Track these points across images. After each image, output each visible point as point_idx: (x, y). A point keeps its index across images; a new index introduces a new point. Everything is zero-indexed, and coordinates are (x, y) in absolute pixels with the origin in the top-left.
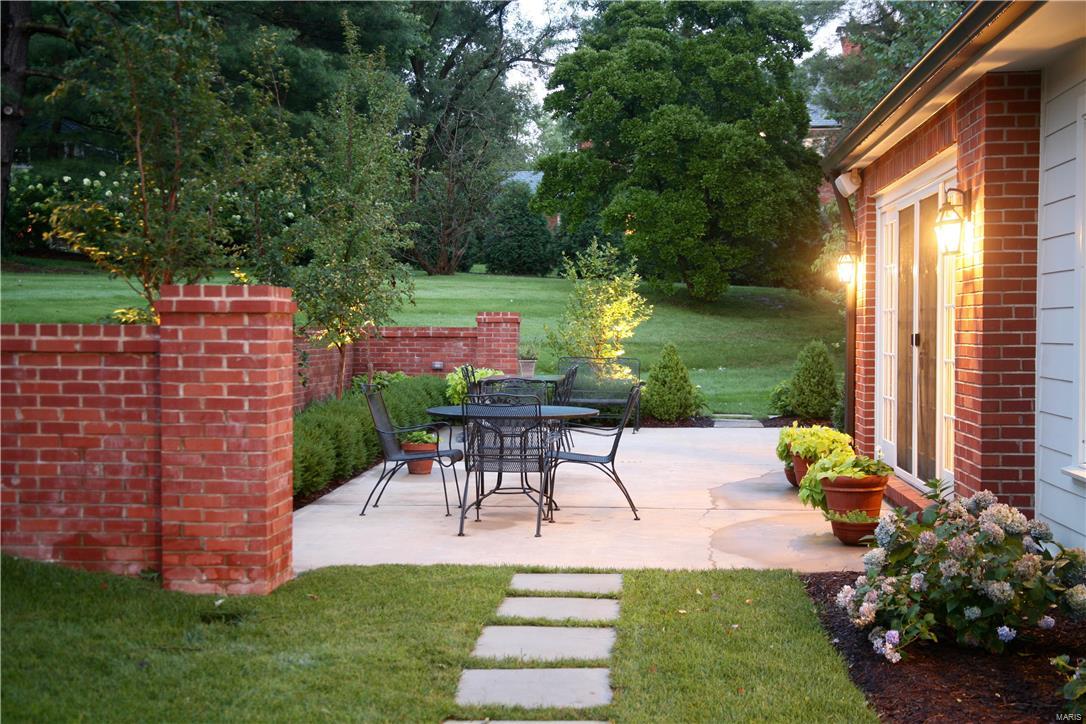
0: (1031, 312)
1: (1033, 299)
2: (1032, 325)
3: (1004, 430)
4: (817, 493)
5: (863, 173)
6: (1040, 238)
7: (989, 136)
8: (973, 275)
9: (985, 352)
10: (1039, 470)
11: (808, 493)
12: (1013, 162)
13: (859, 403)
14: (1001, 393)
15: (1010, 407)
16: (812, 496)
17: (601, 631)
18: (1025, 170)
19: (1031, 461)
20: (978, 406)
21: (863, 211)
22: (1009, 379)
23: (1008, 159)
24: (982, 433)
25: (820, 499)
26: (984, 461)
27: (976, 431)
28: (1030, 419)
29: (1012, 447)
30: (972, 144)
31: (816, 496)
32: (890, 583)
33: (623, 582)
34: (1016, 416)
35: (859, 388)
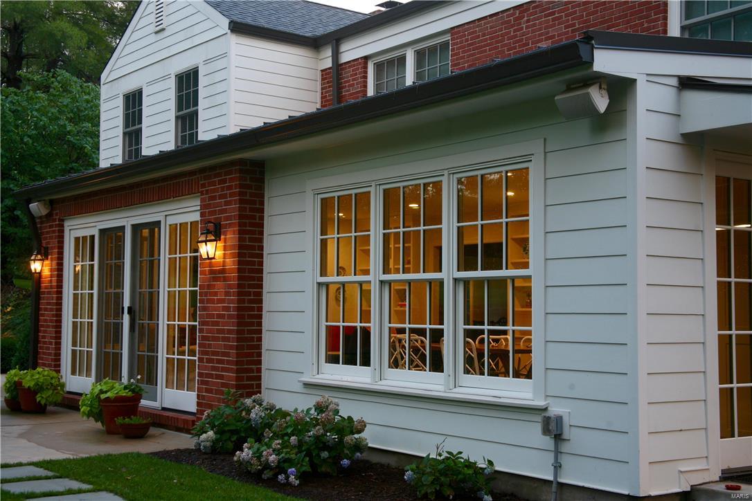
0: (260, 294)
1: (261, 286)
2: (261, 301)
3: (247, 360)
4: (94, 408)
5: (52, 202)
6: (265, 253)
7: (240, 194)
8: (223, 271)
9: (238, 317)
10: (265, 382)
11: (89, 409)
12: (252, 210)
13: (44, 353)
14: (246, 340)
15: (250, 347)
16: (91, 410)
17: (100, 493)
18: (258, 215)
19: (259, 378)
20: (231, 347)
21: (51, 227)
22: (250, 332)
23: (250, 208)
24: (237, 363)
25: (97, 411)
26: (238, 379)
27: (228, 362)
28: (260, 355)
29: (251, 370)
30: (221, 197)
31: (94, 410)
32: (279, 444)
33: (46, 469)
34: (253, 353)
35: (45, 343)
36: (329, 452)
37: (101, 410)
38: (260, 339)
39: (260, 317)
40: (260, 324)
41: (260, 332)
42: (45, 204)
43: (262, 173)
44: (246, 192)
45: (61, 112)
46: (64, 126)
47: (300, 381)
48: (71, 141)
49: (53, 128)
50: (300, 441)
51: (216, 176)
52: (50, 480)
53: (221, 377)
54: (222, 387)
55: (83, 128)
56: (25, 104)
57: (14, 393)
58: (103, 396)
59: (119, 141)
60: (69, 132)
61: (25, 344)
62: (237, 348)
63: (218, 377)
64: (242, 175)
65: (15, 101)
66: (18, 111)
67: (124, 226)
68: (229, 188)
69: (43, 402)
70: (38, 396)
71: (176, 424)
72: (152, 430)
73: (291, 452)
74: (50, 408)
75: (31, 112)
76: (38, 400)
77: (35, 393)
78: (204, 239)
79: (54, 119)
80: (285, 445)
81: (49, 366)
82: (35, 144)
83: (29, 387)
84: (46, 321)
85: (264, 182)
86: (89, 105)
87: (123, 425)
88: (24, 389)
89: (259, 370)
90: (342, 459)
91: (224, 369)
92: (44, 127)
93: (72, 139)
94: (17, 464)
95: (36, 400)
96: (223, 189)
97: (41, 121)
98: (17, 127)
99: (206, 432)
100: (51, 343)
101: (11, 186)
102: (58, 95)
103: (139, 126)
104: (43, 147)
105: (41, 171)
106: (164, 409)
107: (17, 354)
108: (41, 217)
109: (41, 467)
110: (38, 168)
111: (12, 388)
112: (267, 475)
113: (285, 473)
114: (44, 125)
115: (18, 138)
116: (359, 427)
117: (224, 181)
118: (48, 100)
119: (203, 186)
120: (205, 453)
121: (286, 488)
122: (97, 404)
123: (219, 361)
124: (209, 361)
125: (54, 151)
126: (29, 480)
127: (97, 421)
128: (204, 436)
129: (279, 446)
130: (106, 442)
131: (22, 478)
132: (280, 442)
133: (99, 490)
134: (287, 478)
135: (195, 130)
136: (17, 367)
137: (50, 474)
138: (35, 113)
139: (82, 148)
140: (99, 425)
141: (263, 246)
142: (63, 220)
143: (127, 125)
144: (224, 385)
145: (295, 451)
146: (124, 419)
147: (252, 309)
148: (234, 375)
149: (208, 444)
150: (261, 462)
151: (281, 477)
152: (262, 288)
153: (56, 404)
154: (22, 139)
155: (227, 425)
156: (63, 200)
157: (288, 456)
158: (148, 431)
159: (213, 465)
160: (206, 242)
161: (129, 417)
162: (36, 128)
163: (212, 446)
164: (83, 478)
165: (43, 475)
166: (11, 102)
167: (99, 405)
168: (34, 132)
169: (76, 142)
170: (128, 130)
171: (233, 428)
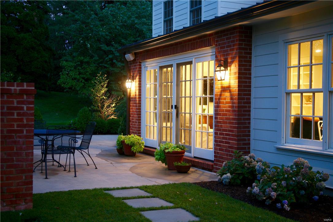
0: (249, 99)
2: (250, 103)
3: (243, 135)
4: (162, 156)
5: (135, 54)
6: (252, 76)
7: (240, 44)
8: (229, 87)
9: (238, 111)
10: (252, 146)
11: (159, 157)
12: (245, 53)
13: (133, 127)
14: (242, 123)
15: (244, 127)
16: (160, 157)
17: (178, 209)
18: (248, 56)
19: (249, 144)
20: (234, 127)
21: (135, 66)
22: (244, 119)
23: (244, 52)
24: (237, 136)
25: (164, 158)
26: (238, 144)
27: (232, 135)
28: (249, 131)
29: (245, 140)
30: (228, 47)
31: (162, 158)
32: (275, 185)
33: (145, 191)
34: (246, 131)
35: (133, 122)
36: (305, 191)
37: (165, 158)
38: (249, 123)
39: (250, 111)
40: (249, 115)
41: (249, 119)
42: (132, 55)
43: (251, 33)
44: (242, 43)
45: (132, 14)
46: (134, 21)
47: (274, 147)
48: (137, 28)
49: (129, 22)
50: (287, 184)
51: (224, 35)
52: (149, 199)
53: (228, 143)
54: (229, 148)
55: (142, 21)
56: (117, 11)
57: (121, 146)
58: (167, 151)
59: (162, 25)
60: (136, 24)
61: (123, 122)
62: (238, 128)
63: (226, 143)
64: (240, 34)
65: (112, 10)
66: (114, 14)
67: (173, 64)
68: (233, 41)
69: (134, 151)
70: (132, 148)
71: (203, 166)
72: (192, 169)
73: (284, 191)
74: (137, 154)
75: (120, 15)
76: (132, 151)
77: (131, 147)
78: (219, 70)
79: (129, 18)
80: (279, 186)
81: (136, 133)
82: (122, 30)
83: (128, 144)
84: (133, 111)
85: (252, 38)
86: (144, 11)
87: (177, 167)
88: (126, 145)
89: (249, 140)
90: (313, 195)
91: (230, 139)
92: (126, 22)
93: (137, 27)
94: (130, 187)
95: (131, 150)
96: (229, 42)
97: (124, 18)
98: (113, 22)
99: (226, 174)
100: (136, 122)
101: (112, 49)
102: (131, 7)
103: (172, 17)
104: (125, 31)
105: (124, 42)
106: (195, 157)
107: (120, 127)
108: (130, 61)
109: (143, 190)
110: (123, 41)
111: (120, 144)
112: (268, 202)
113: (281, 202)
114: (125, 21)
115: (114, 27)
116: (325, 178)
117: (230, 38)
118: (126, 9)
119: (217, 41)
120: (225, 185)
121: (281, 211)
122: (163, 154)
123: (227, 135)
124: (221, 134)
125: (130, 32)
126: (139, 198)
127: (163, 163)
128: (225, 176)
129: (275, 187)
130: (169, 175)
131: (136, 197)
132: (276, 184)
133: (178, 208)
134: (283, 205)
135: (200, 17)
136: (122, 134)
137: (149, 195)
138: (121, 15)
139: (142, 31)
140: (164, 165)
141: (251, 73)
142: (141, 63)
143: (165, 17)
144: (230, 147)
145: (285, 190)
146: (178, 163)
147: (245, 107)
148: (237, 142)
149: (228, 180)
150: (265, 195)
151: (279, 205)
152: (251, 96)
153: (140, 152)
154: (116, 28)
155: (237, 170)
156: (141, 53)
157: (282, 193)
158: (190, 169)
159: (232, 193)
160: (220, 71)
161: (180, 162)
162: (122, 22)
163: (229, 182)
164: (166, 199)
165: (146, 195)
166: (111, 10)
167: (164, 155)
168: (121, 24)
169: (139, 28)
170: (166, 19)
171: (239, 172)
